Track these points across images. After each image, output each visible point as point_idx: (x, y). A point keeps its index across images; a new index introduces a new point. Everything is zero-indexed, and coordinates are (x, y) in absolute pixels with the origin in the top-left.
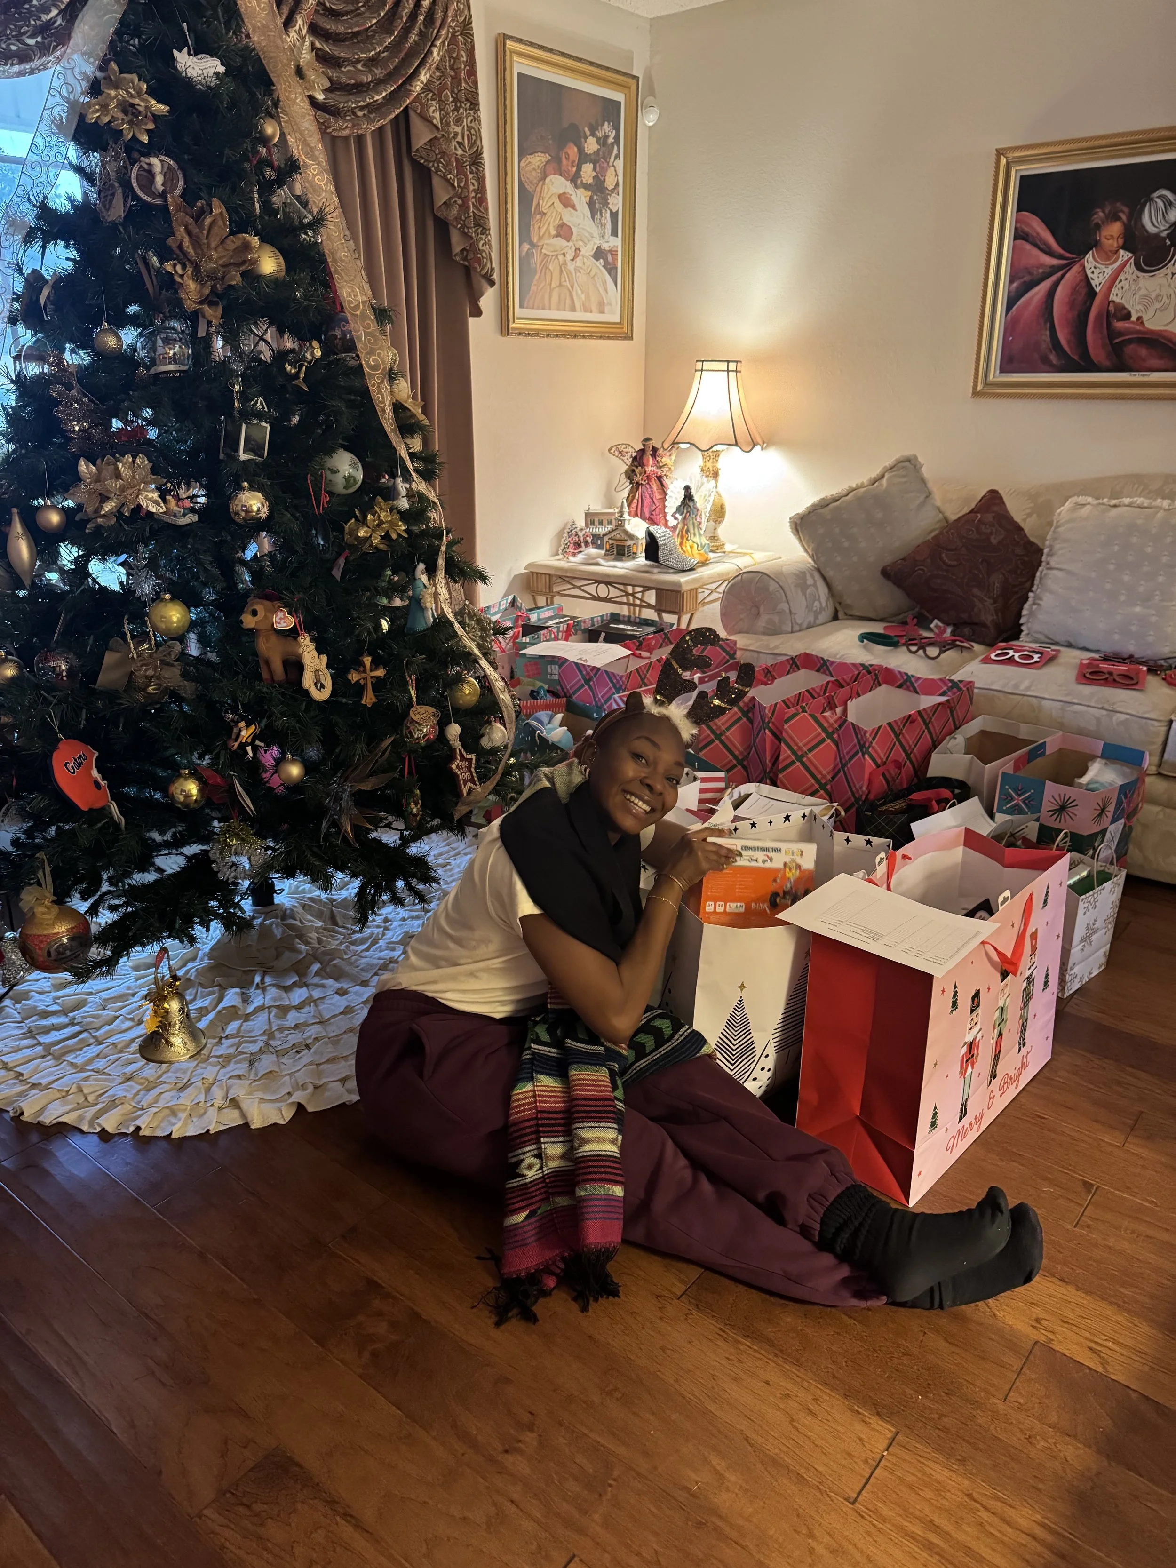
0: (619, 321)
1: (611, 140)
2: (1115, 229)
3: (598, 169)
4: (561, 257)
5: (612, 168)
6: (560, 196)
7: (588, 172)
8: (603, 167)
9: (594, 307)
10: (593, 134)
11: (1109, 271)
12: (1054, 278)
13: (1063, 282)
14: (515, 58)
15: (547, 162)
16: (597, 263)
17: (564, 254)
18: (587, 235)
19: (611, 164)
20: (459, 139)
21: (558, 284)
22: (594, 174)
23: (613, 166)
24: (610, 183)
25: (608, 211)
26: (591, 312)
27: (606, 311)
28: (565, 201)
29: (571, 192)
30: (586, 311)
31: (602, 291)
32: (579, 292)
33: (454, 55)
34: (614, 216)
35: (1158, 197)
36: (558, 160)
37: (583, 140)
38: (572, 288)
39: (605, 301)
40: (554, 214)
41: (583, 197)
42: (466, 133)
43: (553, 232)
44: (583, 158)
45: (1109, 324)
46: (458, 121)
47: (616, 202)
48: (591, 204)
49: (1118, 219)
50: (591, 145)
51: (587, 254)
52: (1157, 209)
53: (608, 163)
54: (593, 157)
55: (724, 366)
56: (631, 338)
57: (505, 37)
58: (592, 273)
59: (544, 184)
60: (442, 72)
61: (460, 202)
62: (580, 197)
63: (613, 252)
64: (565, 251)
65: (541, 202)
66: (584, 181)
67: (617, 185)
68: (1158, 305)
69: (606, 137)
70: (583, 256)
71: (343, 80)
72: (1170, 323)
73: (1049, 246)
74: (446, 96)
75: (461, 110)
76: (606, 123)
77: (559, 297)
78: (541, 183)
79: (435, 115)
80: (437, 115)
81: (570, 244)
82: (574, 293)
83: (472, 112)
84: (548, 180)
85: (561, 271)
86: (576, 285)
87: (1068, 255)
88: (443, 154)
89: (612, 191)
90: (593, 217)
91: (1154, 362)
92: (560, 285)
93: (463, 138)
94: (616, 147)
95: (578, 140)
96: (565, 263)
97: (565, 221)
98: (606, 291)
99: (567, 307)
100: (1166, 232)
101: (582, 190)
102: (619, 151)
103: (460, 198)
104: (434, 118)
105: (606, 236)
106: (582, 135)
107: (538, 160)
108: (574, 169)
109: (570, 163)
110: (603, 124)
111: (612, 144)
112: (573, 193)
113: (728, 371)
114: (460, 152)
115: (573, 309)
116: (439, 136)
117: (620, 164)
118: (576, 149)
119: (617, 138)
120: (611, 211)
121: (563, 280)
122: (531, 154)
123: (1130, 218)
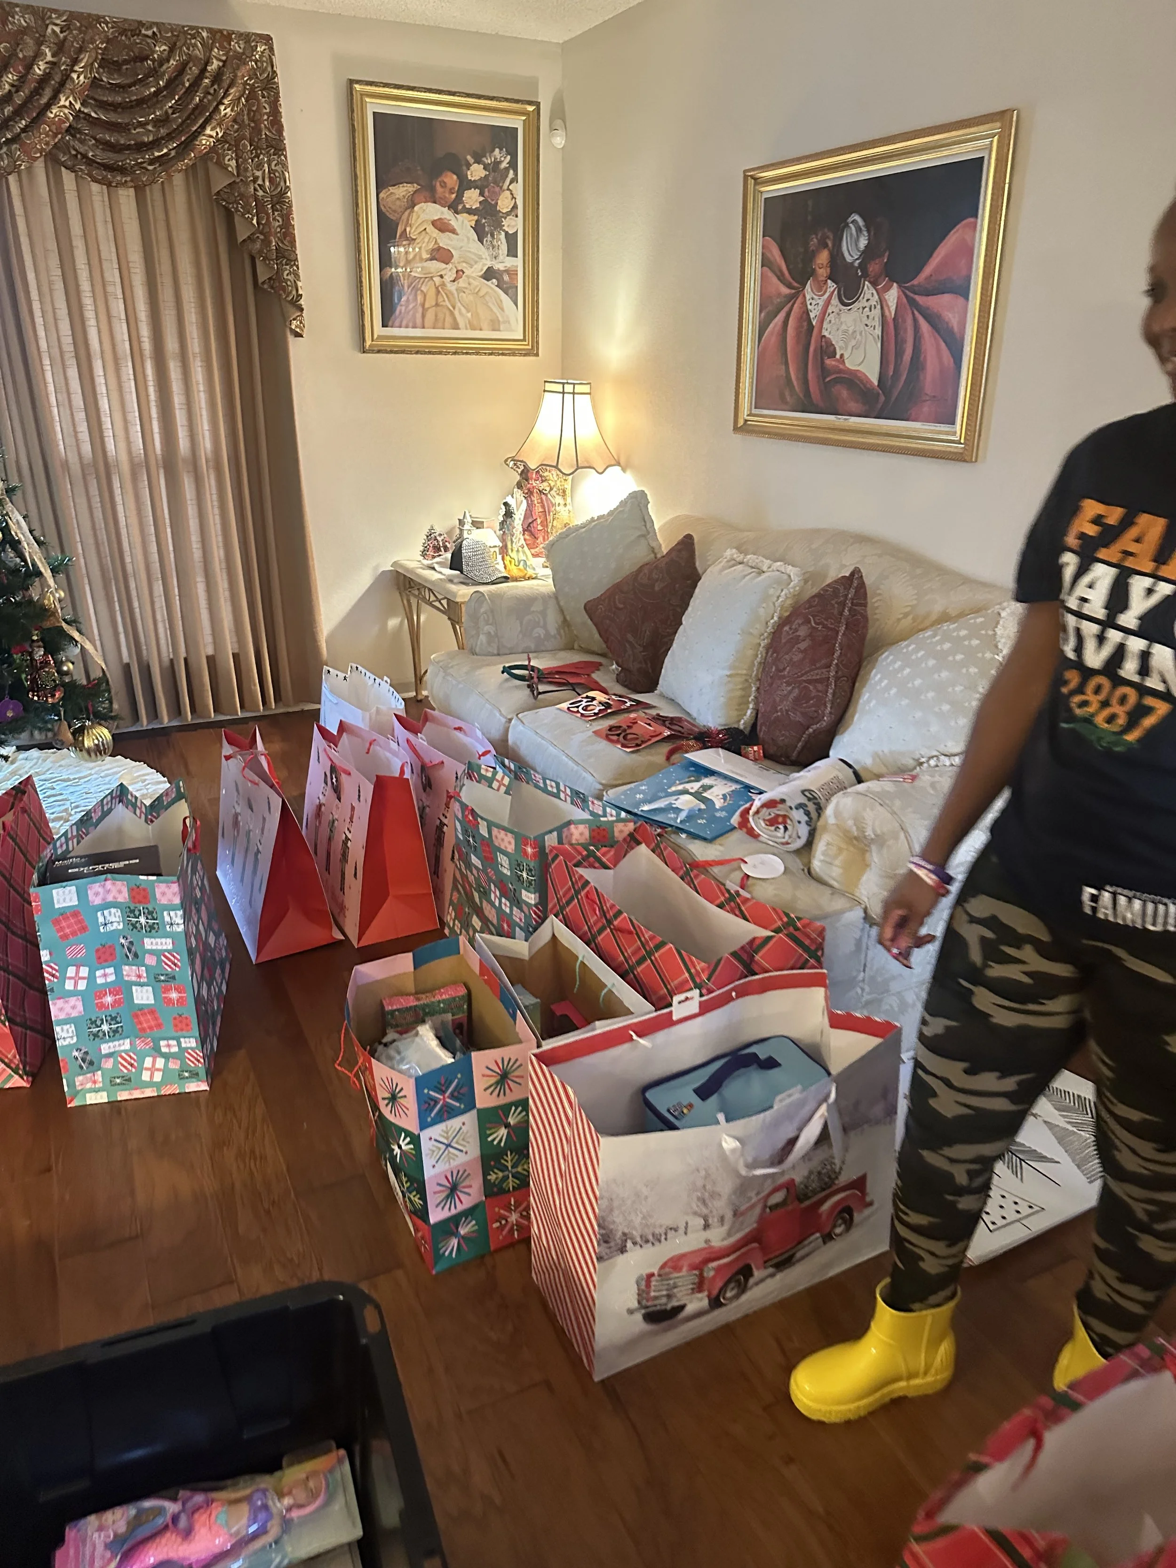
0: (522, 338)
1: (504, 165)
2: (823, 257)
3: (486, 194)
4: (437, 280)
5: (508, 192)
6: (434, 223)
7: (472, 198)
8: (494, 192)
9: (485, 325)
10: (478, 162)
11: (821, 303)
12: (786, 309)
13: (792, 313)
14: (368, 100)
15: (415, 192)
16: (489, 283)
17: (441, 276)
18: (473, 257)
19: (505, 187)
20: (260, 182)
21: (434, 303)
22: (482, 199)
23: (508, 189)
24: (504, 204)
25: (503, 233)
26: (481, 330)
27: (501, 328)
28: (441, 226)
29: (448, 218)
30: (473, 328)
31: (495, 309)
32: (463, 310)
33: (254, 109)
34: (511, 239)
35: (852, 222)
36: (432, 190)
37: (464, 168)
38: (454, 308)
39: (501, 319)
40: (426, 240)
41: (466, 222)
42: (267, 176)
43: (425, 256)
44: (465, 184)
45: (822, 362)
46: (259, 167)
47: (514, 225)
48: (479, 230)
49: (826, 246)
50: (476, 172)
51: (474, 275)
52: (851, 234)
53: (501, 187)
54: (479, 183)
55: (559, 388)
56: (537, 355)
57: (351, 82)
58: (481, 293)
59: (412, 212)
60: (240, 125)
61: (262, 237)
62: (464, 223)
63: (512, 273)
64: (442, 273)
65: (408, 229)
66: (468, 206)
67: (515, 207)
68: (853, 343)
69: (497, 163)
70: (468, 277)
71: (122, 142)
72: (862, 362)
73: (783, 274)
74: (244, 145)
75: (261, 157)
76: (497, 150)
77: (436, 316)
78: (408, 211)
79: (230, 163)
80: (233, 163)
81: (450, 266)
82: (456, 313)
83: (275, 157)
84: (416, 208)
85: (438, 292)
86: (459, 305)
87: (796, 284)
88: (242, 196)
89: (508, 214)
90: (481, 240)
91: (853, 406)
92: (437, 305)
93: (264, 181)
94: (511, 172)
95: (458, 167)
96: (443, 285)
97: (441, 245)
98: (502, 309)
99: (447, 324)
100: (858, 262)
101: (465, 215)
102: (516, 174)
103: (261, 233)
104: (229, 165)
105: (501, 258)
106: (463, 163)
107: (403, 191)
108: (454, 196)
109: (447, 190)
110: (493, 151)
111: (507, 170)
112: (453, 218)
113: (574, 393)
114: (260, 193)
115: (456, 327)
116: (238, 180)
117: (518, 189)
118: (455, 177)
119: (513, 164)
120: (507, 233)
121: (440, 300)
122: (394, 185)
123: (834, 246)
